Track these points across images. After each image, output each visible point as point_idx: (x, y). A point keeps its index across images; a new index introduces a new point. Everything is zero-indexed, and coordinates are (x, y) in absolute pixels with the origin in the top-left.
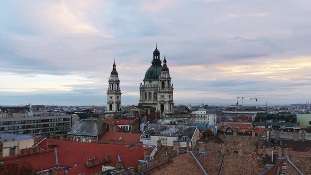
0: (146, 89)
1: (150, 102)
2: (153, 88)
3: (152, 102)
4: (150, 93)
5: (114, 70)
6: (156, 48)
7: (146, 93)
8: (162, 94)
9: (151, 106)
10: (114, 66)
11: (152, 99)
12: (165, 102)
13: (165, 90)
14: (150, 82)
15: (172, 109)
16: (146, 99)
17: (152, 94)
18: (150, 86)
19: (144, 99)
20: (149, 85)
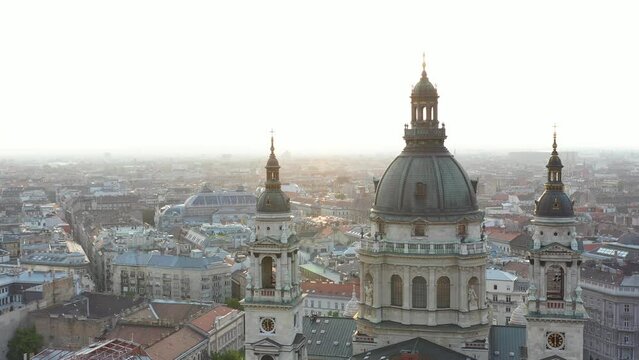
1: (419, 319)
2: (435, 257)
3: (431, 320)
6: (424, 74)
7: (396, 279)
10: (273, 167)
11: (432, 305)
14: (419, 233)
17: (433, 286)
18: (419, 250)
19: (388, 302)
20: (411, 246)
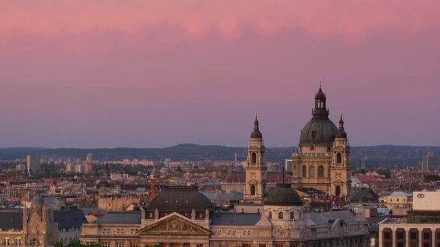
0: (306, 160)
1: (312, 181)
2: (317, 158)
3: (316, 181)
4: (311, 167)
5: (257, 130)
6: (320, 89)
7: (304, 167)
8: (338, 171)
9: (313, 187)
10: (257, 123)
11: (316, 176)
12: (342, 182)
13: (342, 166)
14: (312, 149)
15: (352, 192)
16: (304, 175)
17: (316, 169)
18: (312, 155)
19: (301, 175)
20: (309, 154)
